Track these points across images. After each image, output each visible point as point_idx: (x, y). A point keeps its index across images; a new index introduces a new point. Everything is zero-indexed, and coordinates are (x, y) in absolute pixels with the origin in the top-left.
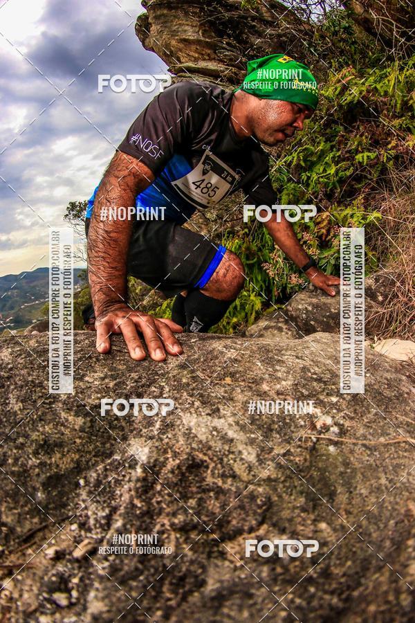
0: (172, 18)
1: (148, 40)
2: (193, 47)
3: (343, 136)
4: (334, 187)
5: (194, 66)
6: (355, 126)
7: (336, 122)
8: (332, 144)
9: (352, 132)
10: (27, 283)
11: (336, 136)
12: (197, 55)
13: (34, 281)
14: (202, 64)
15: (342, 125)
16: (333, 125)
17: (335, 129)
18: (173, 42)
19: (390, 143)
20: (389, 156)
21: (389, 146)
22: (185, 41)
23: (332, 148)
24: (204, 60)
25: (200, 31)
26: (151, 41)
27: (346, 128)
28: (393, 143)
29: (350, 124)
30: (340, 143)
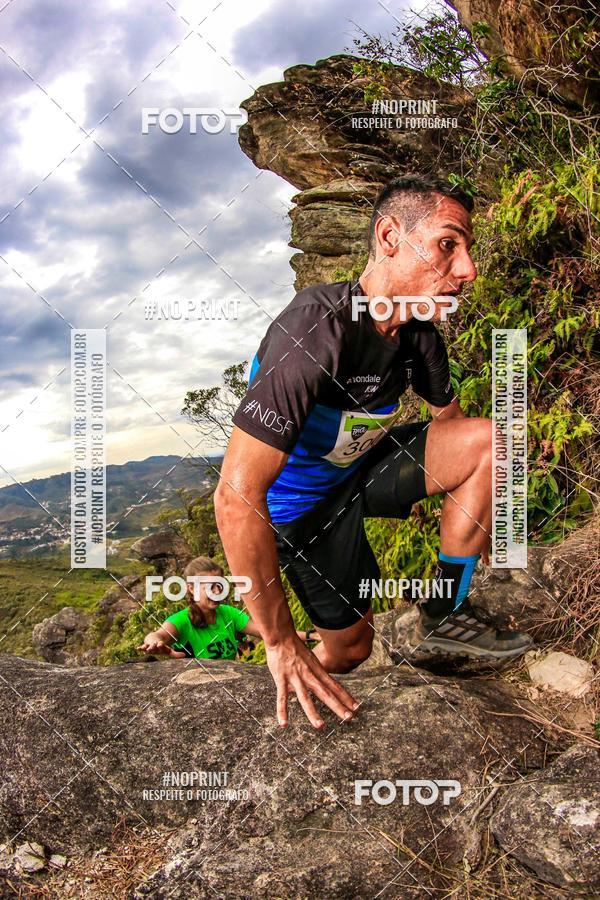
0: (283, 125)
1: (258, 157)
2: (319, 163)
3: (537, 286)
5: (324, 191)
6: (551, 265)
7: (526, 266)
8: (523, 298)
9: (547, 275)
10: (136, 476)
11: (528, 285)
12: (325, 172)
13: (144, 475)
14: (335, 186)
15: (534, 267)
16: (521, 270)
17: (525, 275)
18: (291, 161)
22: (305, 157)
23: (525, 305)
24: (337, 177)
25: (323, 137)
26: (261, 157)
27: (540, 270)
29: (545, 263)
30: (534, 296)
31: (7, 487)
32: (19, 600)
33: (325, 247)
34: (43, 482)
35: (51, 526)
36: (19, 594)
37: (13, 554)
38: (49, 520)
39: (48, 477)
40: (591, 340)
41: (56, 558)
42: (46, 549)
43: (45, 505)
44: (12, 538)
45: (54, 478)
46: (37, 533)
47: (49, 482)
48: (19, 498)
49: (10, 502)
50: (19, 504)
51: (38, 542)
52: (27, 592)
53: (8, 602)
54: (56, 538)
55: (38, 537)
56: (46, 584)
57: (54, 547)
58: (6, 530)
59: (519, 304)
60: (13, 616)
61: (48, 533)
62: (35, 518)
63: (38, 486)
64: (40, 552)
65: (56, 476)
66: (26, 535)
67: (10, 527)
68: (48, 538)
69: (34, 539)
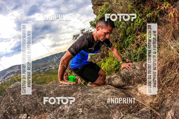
3: (143, 8)
4: (142, 27)
6: (146, 3)
7: (140, 3)
9: (145, 5)
11: (141, 8)
15: (142, 4)
17: (140, 6)
19: (157, 7)
20: (157, 13)
21: (157, 9)
23: (140, 12)
27: (143, 4)
28: (159, 7)
29: (144, 3)
30: (142, 10)
31: (41, 59)
33: (99, 4)
36: (45, 79)
37: (44, 71)
40: (155, 19)
41: (52, 71)
42: (50, 70)
43: (49, 61)
47: (49, 57)
48: (44, 61)
50: (44, 62)
53: (43, 80)
54: (52, 67)
56: (50, 76)
59: (139, 11)
62: (47, 64)
63: (47, 58)
64: (49, 70)
66: (46, 67)
67: (43, 66)
68: (50, 67)
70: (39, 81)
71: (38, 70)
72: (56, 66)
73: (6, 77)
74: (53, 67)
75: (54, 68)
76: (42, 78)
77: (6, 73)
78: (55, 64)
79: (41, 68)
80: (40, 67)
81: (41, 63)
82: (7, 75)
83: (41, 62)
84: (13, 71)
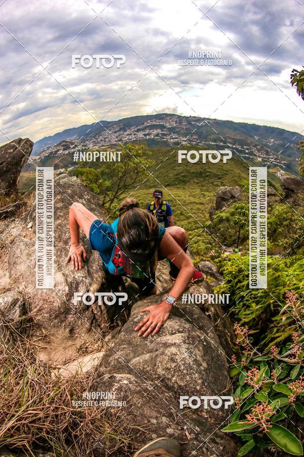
31: (240, 123)
32: (225, 173)
34: (259, 127)
35: (255, 149)
36: (226, 171)
38: (255, 146)
39: (262, 125)
43: (256, 137)
44: (234, 146)
45: (265, 127)
46: (247, 149)
47: (262, 128)
49: (239, 130)
51: (246, 153)
52: (231, 172)
53: (220, 172)
54: (255, 155)
55: (247, 151)
56: (240, 173)
57: (252, 158)
58: (233, 142)
60: (219, 179)
61: (252, 152)
62: (249, 142)
63: (254, 128)
65: (266, 126)
66: (242, 148)
67: (235, 141)
68: (251, 153)
69: (245, 151)
70: (209, 168)
71: (221, 144)
72: (269, 158)
73: (143, 130)
74: (259, 157)
75: (260, 159)
76: (220, 167)
77: (145, 124)
78: (267, 153)
79: (230, 143)
80: (229, 140)
81: (235, 132)
82: (147, 127)
83: (236, 129)
84: (162, 123)
